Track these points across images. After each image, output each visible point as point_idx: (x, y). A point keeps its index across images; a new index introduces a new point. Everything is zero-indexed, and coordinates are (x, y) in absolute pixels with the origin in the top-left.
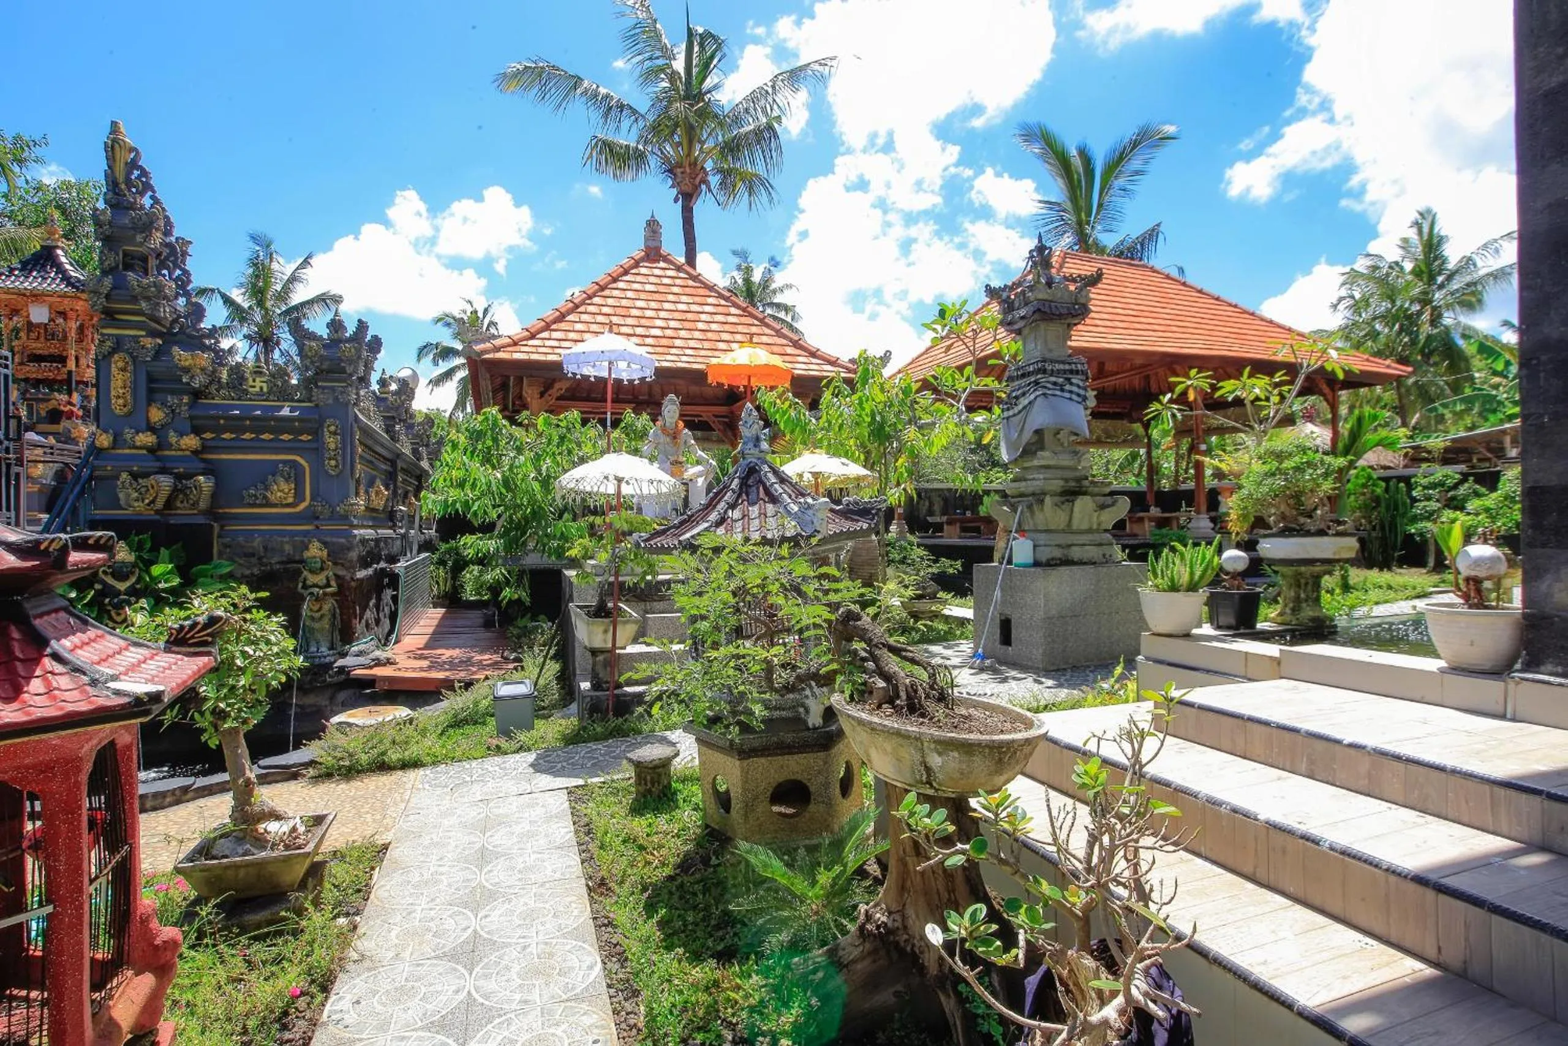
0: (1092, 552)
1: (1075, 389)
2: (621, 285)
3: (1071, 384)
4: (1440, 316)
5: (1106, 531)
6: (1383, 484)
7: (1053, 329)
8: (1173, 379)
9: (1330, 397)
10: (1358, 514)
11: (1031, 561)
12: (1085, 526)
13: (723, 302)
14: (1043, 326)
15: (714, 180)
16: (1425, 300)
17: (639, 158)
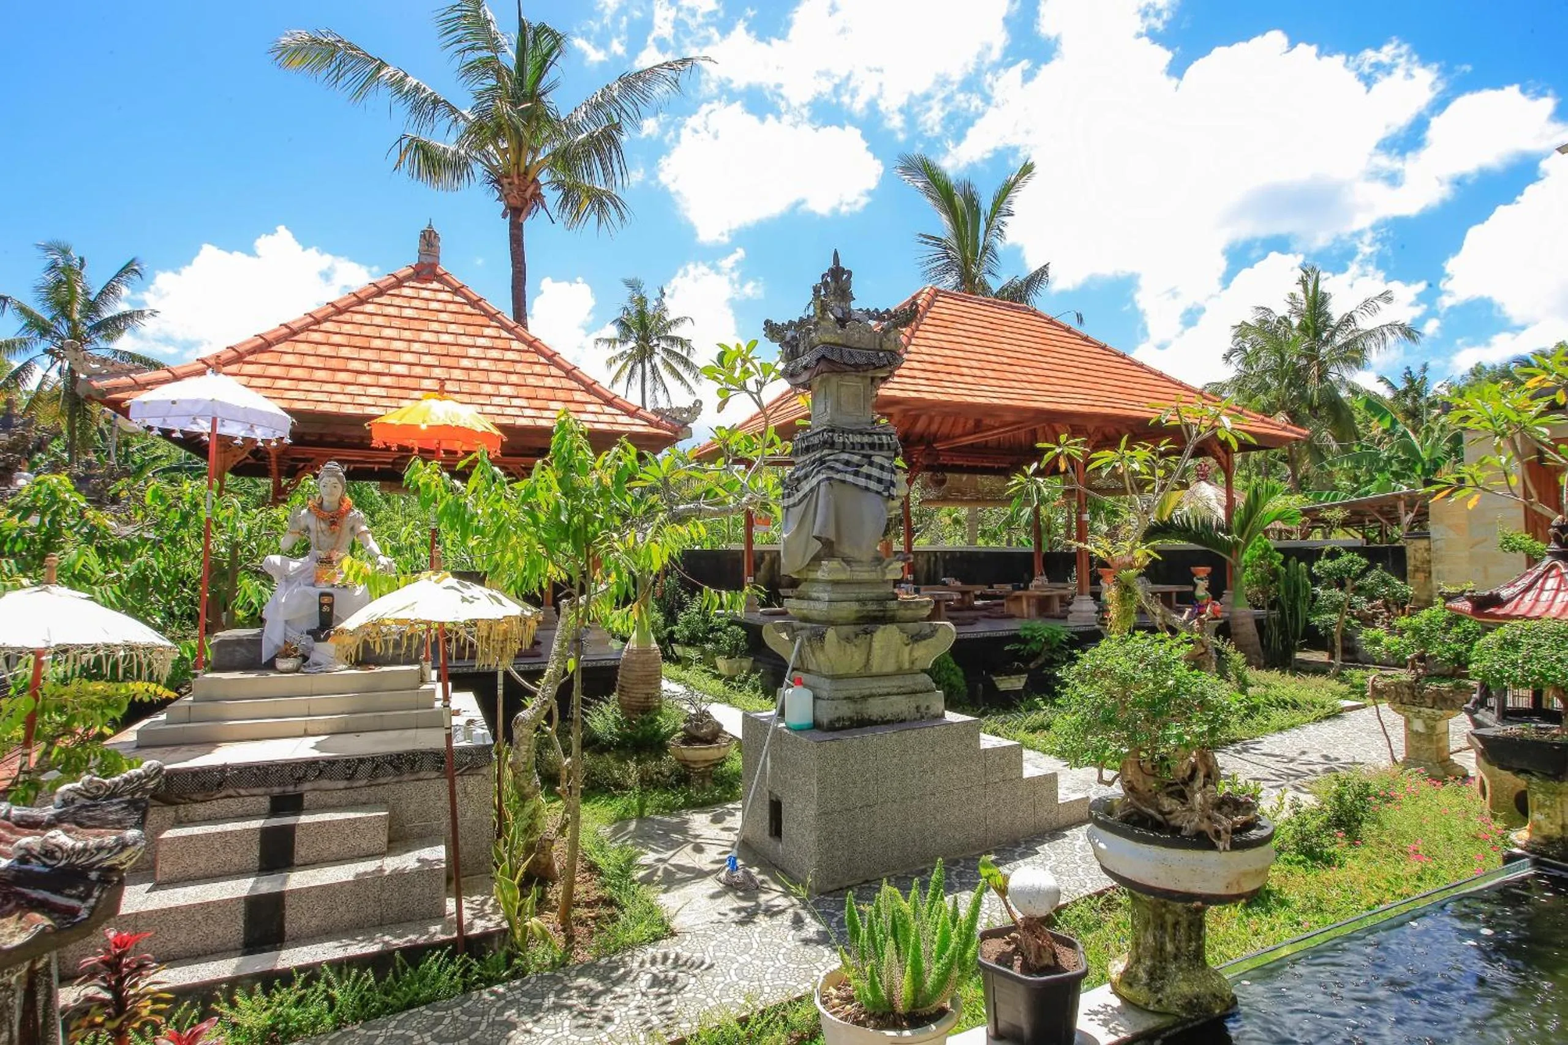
0: (901, 706)
1: (875, 472)
2: (369, 308)
3: (871, 464)
4: (1326, 371)
5: (924, 671)
6: (1281, 556)
7: (853, 384)
8: (1039, 445)
9: (1224, 461)
10: (1255, 588)
11: (808, 720)
12: (890, 667)
13: (504, 334)
14: (834, 379)
15: (552, 196)
16: (1311, 355)
17: (458, 166)
